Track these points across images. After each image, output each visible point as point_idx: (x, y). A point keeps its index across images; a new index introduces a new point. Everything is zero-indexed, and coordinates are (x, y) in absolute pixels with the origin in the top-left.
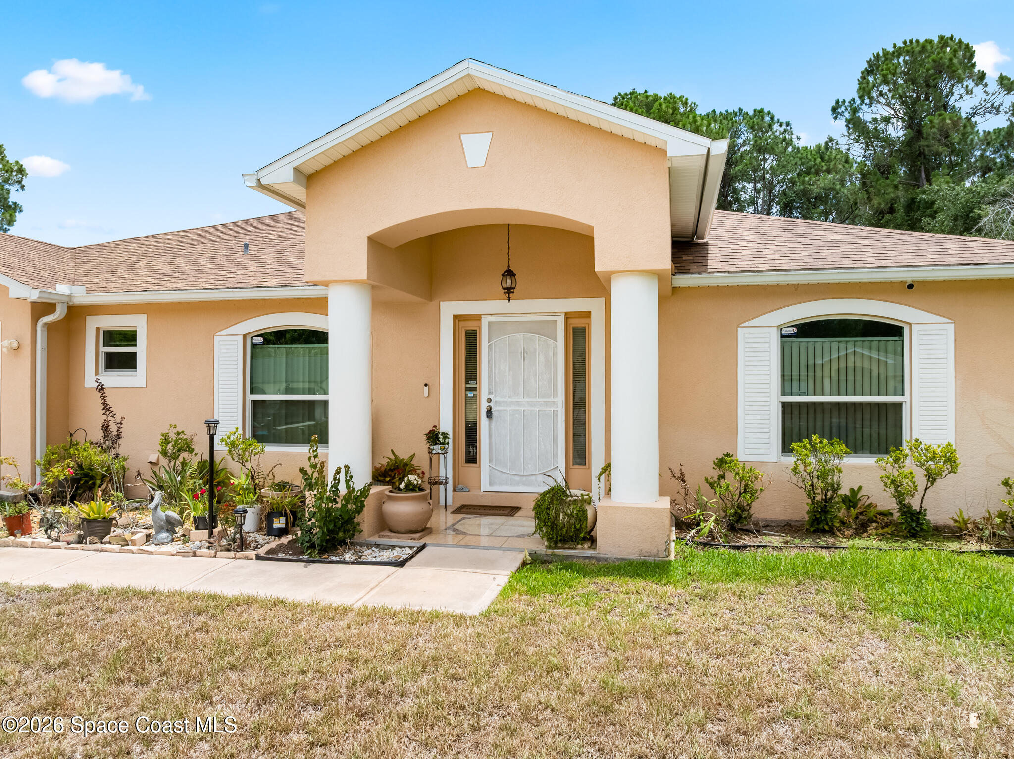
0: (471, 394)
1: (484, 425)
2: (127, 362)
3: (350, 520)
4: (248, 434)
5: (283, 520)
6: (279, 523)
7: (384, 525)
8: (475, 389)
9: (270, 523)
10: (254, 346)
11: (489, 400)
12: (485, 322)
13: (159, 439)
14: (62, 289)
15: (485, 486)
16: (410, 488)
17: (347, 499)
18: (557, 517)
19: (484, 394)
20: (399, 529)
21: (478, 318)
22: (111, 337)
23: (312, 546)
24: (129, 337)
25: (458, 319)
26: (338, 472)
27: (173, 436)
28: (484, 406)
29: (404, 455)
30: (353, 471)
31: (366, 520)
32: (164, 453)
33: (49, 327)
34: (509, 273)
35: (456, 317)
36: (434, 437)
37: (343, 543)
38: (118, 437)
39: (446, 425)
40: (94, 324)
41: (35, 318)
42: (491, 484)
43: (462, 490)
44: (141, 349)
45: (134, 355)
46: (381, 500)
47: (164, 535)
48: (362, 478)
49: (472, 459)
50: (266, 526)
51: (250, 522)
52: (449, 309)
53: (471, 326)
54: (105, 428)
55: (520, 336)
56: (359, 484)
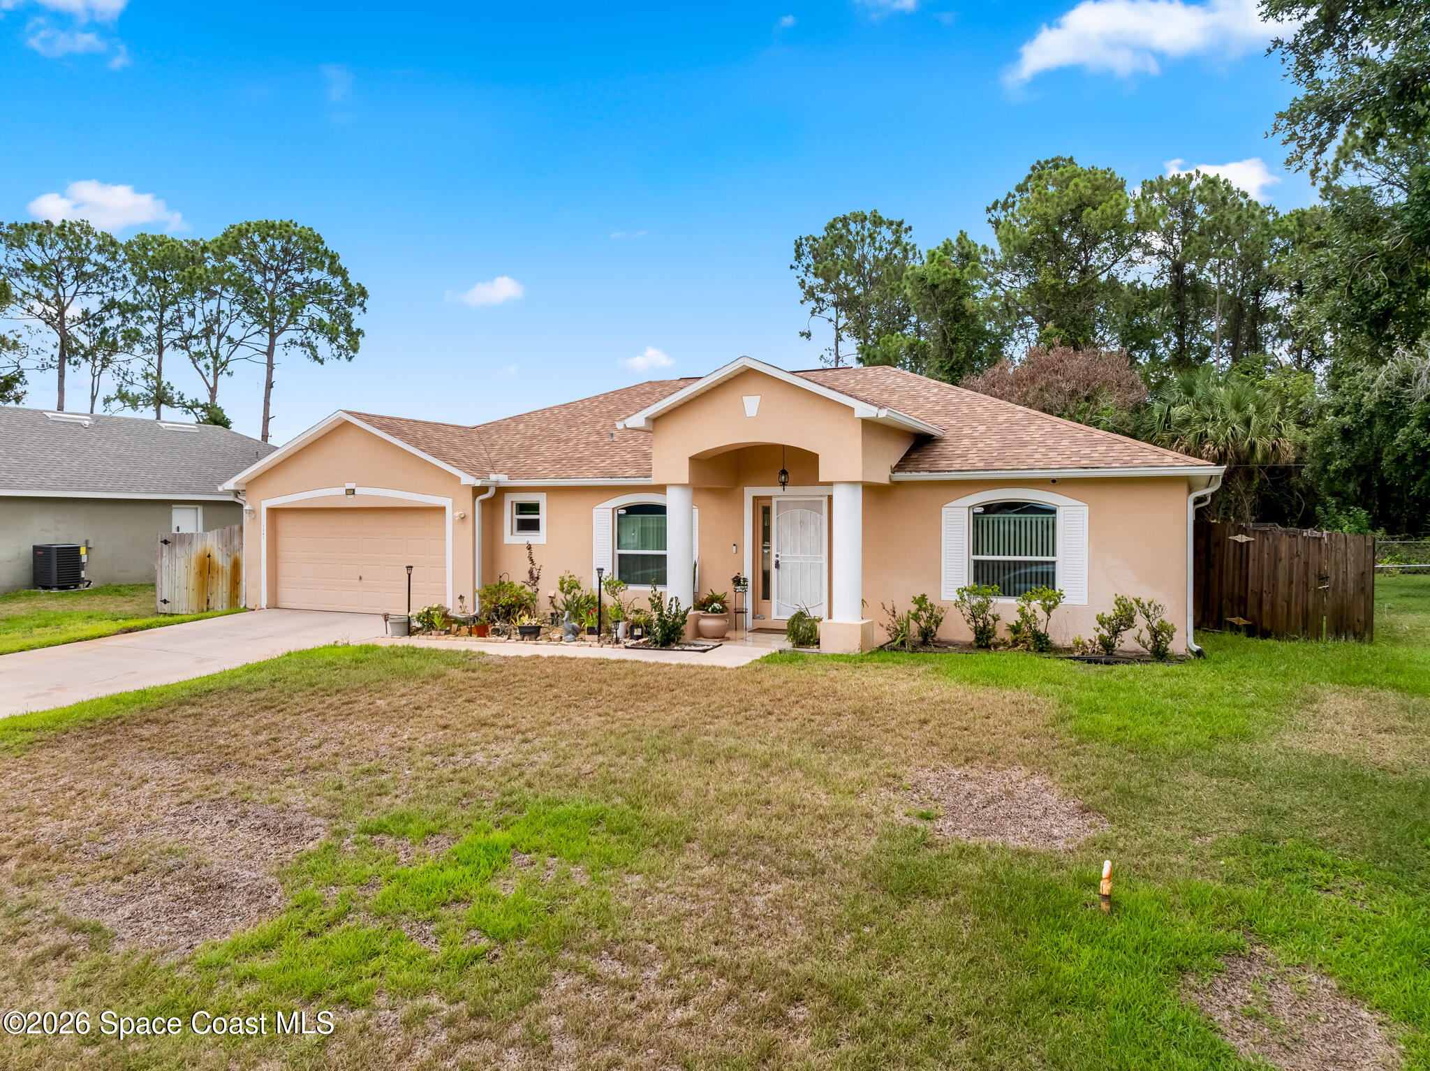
0: (766, 551)
1: (774, 571)
2: (533, 526)
3: (678, 628)
4: (616, 578)
5: (640, 630)
6: (638, 632)
7: (699, 633)
8: (768, 548)
9: (632, 631)
10: (619, 516)
11: (777, 556)
12: (774, 501)
13: (557, 580)
14: (493, 477)
15: (774, 616)
16: (714, 611)
17: (676, 615)
18: (798, 629)
19: (774, 552)
20: (707, 635)
21: (770, 498)
22: (523, 508)
23: (656, 642)
24: (534, 508)
25: (756, 499)
26: (672, 600)
27: (567, 579)
28: (774, 559)
29: (718, 593)
30: (679, 600)
31: (688, 629)
32: (562, 589)
33: (482, 502)
34: (784, 472)
35: (754, 498)
36: (737, 581)
37: (673, 640)
38: (538, 578)
39: (748, 573)
40: (510, 500)
41: (475, 497)
42: (778, 614)
43: (759, 618)
44: (543, 517)
45: (538, 521)
46: (698, 618)
47: (570, 636)
48: (686, 602)
49: (766, 595)
50: (629, 633)
51: (621, 631)
52: (750, 492)
53: (766, 503)
54: (531, 572)
55: (798, 511)
56: (683, 608)
